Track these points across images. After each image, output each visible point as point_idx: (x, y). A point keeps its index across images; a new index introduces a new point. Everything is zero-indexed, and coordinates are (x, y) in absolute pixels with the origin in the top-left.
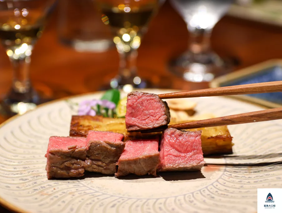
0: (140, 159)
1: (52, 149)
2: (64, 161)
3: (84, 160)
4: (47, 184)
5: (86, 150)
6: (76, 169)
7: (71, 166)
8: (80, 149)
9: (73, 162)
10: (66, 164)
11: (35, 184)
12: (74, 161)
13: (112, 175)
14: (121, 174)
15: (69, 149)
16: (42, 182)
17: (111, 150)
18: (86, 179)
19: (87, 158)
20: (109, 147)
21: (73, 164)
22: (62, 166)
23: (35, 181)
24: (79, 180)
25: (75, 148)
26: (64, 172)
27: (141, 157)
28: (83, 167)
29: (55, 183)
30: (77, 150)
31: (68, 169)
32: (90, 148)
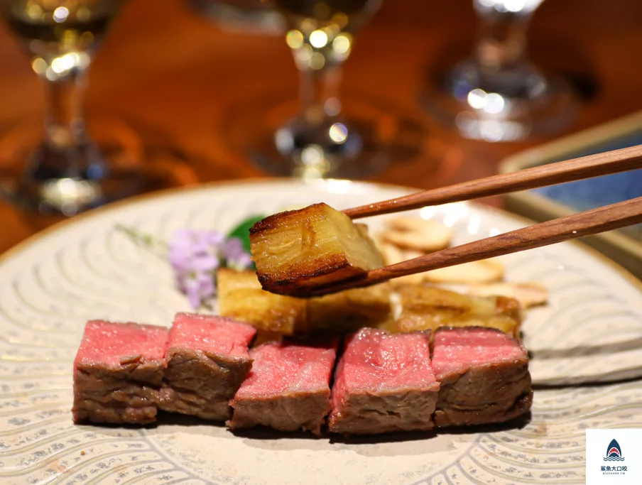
0: (282, 398)
1: (89, 362)
2: (111, 388)
3: (157, 388)
4: (69, 438)
5: (161, 367)
6: (136, 406)
7: (127, 399)
8: (147, 364)
9: (132, 391)
10: (116, 395)
11: (42, 438)
12: (134, 389)
14: (241, 425)
15: (123, 364)
16: (60, 432)
17: (221, 374)
18: (161, 428)
19: (164, 385)
20: (214, 366)
21: (131, 396)
22: (105, 400)
23: (43, 428)
24: (144, 430)
25: (137, 361)
26: (110, 413)
27: (286, 394)
28: (154, 404)
29: (89, 436)
30: (140, 367)
31: (120, 405)
32: (170, 365)
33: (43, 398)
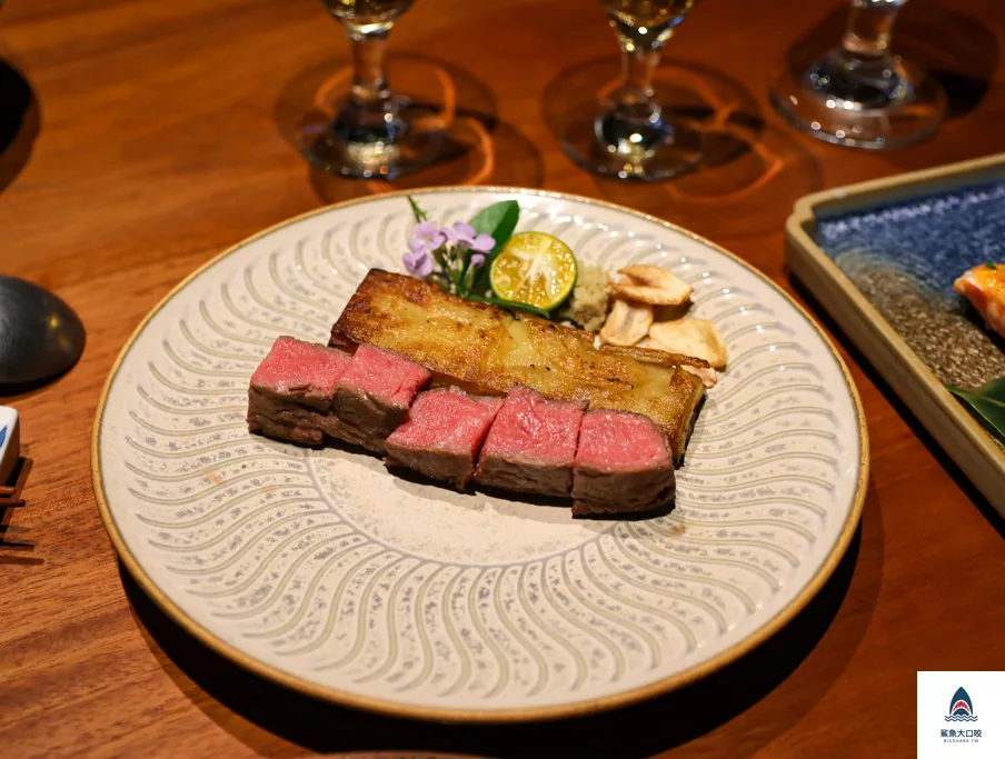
0: (427, 453)
1: (261, 384)
2: (280, 408)
3: (325, 414)
4: (238, 447)
5: (327, 398)
6: (304, 428)
7: (295, 420)
8: (314, 393)
9: (300, 414)
10: (286, 415)
11: (215, 442)
12: (302, 413)
13: (379, 456)
14: (394, 464)
15: (291, 390)
16: (234, 439)
17: (378, 416)
18: (326, 450)
19: (331, 413)
20: (374, 408)
21: (300, 418)
22: (275, 418)
23: (218, 432)
24: (310, 450)
25: (305, 388)
26: (280, 430)
27: (430, 449)
28: (319, 429)
29: (258, 447)
30: (307, 395)
31: (290, 425)
32: (335, 396)
33: (233, 399)
